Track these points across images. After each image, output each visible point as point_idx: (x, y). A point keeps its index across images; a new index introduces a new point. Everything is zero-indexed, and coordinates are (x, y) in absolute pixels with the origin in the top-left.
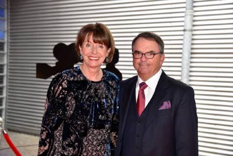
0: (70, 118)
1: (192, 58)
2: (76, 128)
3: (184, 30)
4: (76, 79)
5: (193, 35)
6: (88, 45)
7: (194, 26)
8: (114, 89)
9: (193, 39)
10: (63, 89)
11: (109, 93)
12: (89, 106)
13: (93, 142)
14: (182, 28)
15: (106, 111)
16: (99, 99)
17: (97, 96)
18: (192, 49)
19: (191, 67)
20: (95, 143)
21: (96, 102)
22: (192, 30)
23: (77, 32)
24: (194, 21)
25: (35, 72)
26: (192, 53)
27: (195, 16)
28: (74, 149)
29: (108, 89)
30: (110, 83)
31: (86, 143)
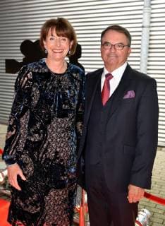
0: (35, 108)
1: (149, 52)
2: (40, 116)
3: (143, 27)
4: (40, 71)
5: (150, 31)
6: (52, 39)
7: (151, 22)
8: (79, 81)
9: (151, 35)
10: (28, 80)
11: (72, 84)
12: (53, 96)
13: (57, 130)
14: (141, 25)
15: (69, 102)
16: (62, 90)
17: (60, 87)
18: (150, 44)
19: (149, 61)
20: (59, 130)
21: (59, 93)
22: (150, 27)
23: (40, 27)
24: (152, 18)
25: (4, 68)
26: (150, 48)
27: (152, 13)
28: (40, 135)
29: (72, 81)
30: (74, 75)
31: (50, 130)
